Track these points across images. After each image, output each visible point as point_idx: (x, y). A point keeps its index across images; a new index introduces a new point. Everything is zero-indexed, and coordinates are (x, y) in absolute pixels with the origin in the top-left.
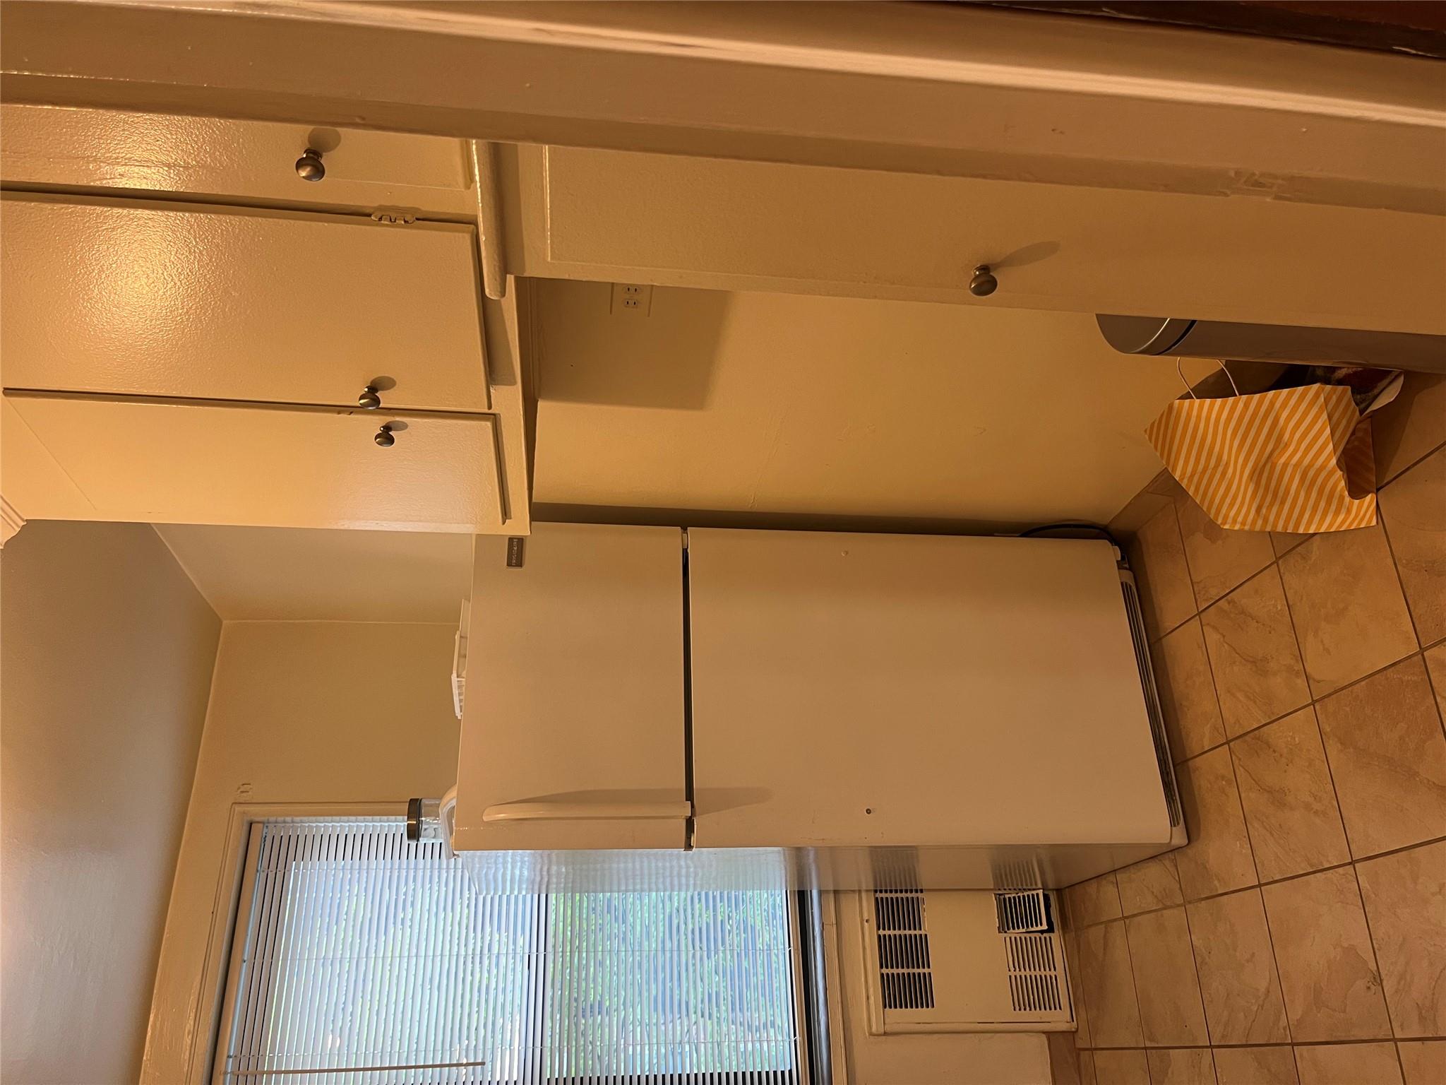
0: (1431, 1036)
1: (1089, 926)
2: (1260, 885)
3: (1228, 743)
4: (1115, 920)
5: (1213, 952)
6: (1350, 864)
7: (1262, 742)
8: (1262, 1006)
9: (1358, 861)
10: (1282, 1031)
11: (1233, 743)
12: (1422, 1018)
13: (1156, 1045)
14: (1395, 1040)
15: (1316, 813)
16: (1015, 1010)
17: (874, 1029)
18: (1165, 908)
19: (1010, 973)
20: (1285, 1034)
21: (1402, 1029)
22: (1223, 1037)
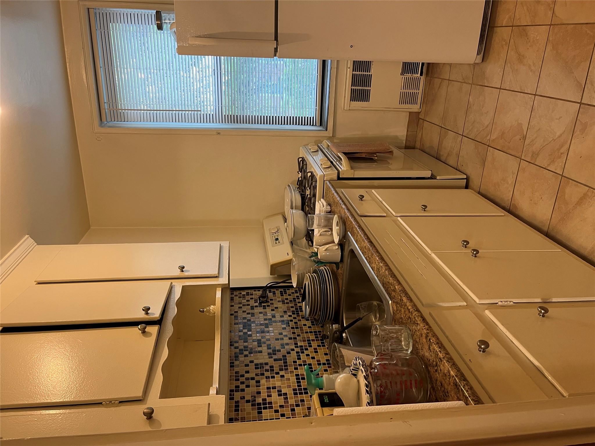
0: (532, 162)
1: (436, 78)
2: (500, 89)
3: (512, 26)
4: (445, 79)
5: (475, 105)
6: (534, 95)
7: (525, 32)
8: (484, 130)
9: (537, 95)
10: (487, 141)
11: (514, 27)
12: (532, 156)
13: (445, 128)
14: (521, 159)
15: (531, 70)
16: (399, 104)
17: (345, 109)
18: (465, 83)
19: (401, 91)
20: (487, 142)
21: (525, 157)
22: (467, 134)
